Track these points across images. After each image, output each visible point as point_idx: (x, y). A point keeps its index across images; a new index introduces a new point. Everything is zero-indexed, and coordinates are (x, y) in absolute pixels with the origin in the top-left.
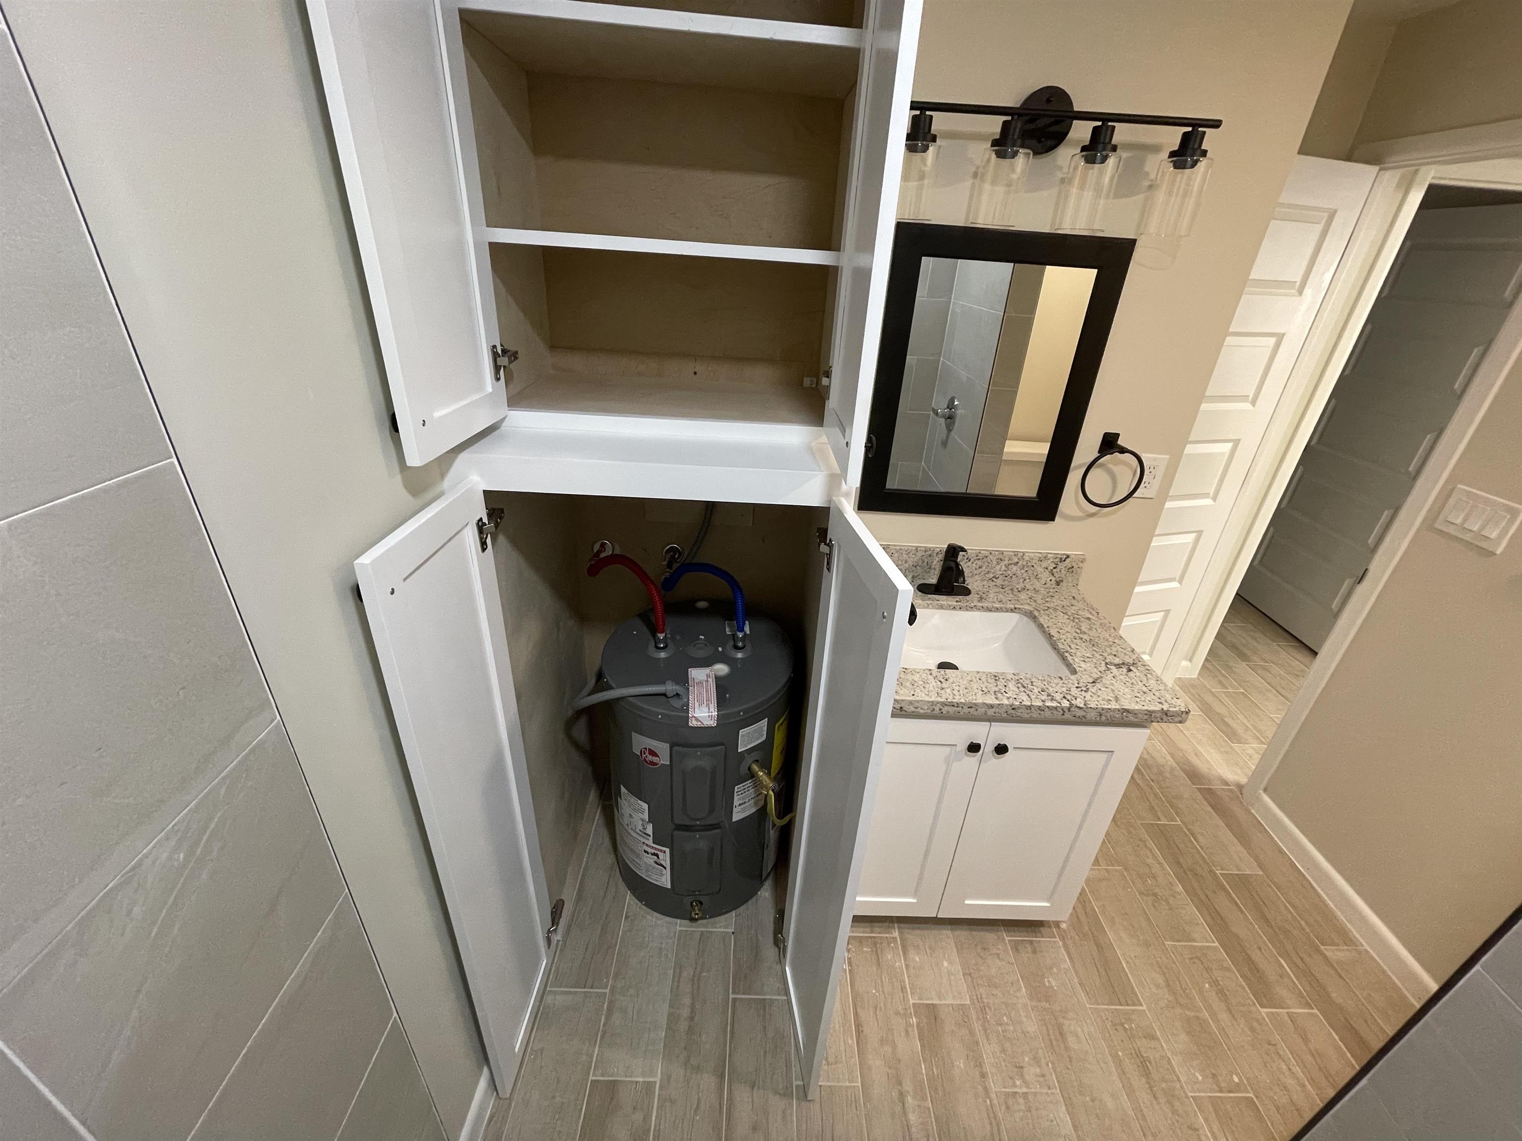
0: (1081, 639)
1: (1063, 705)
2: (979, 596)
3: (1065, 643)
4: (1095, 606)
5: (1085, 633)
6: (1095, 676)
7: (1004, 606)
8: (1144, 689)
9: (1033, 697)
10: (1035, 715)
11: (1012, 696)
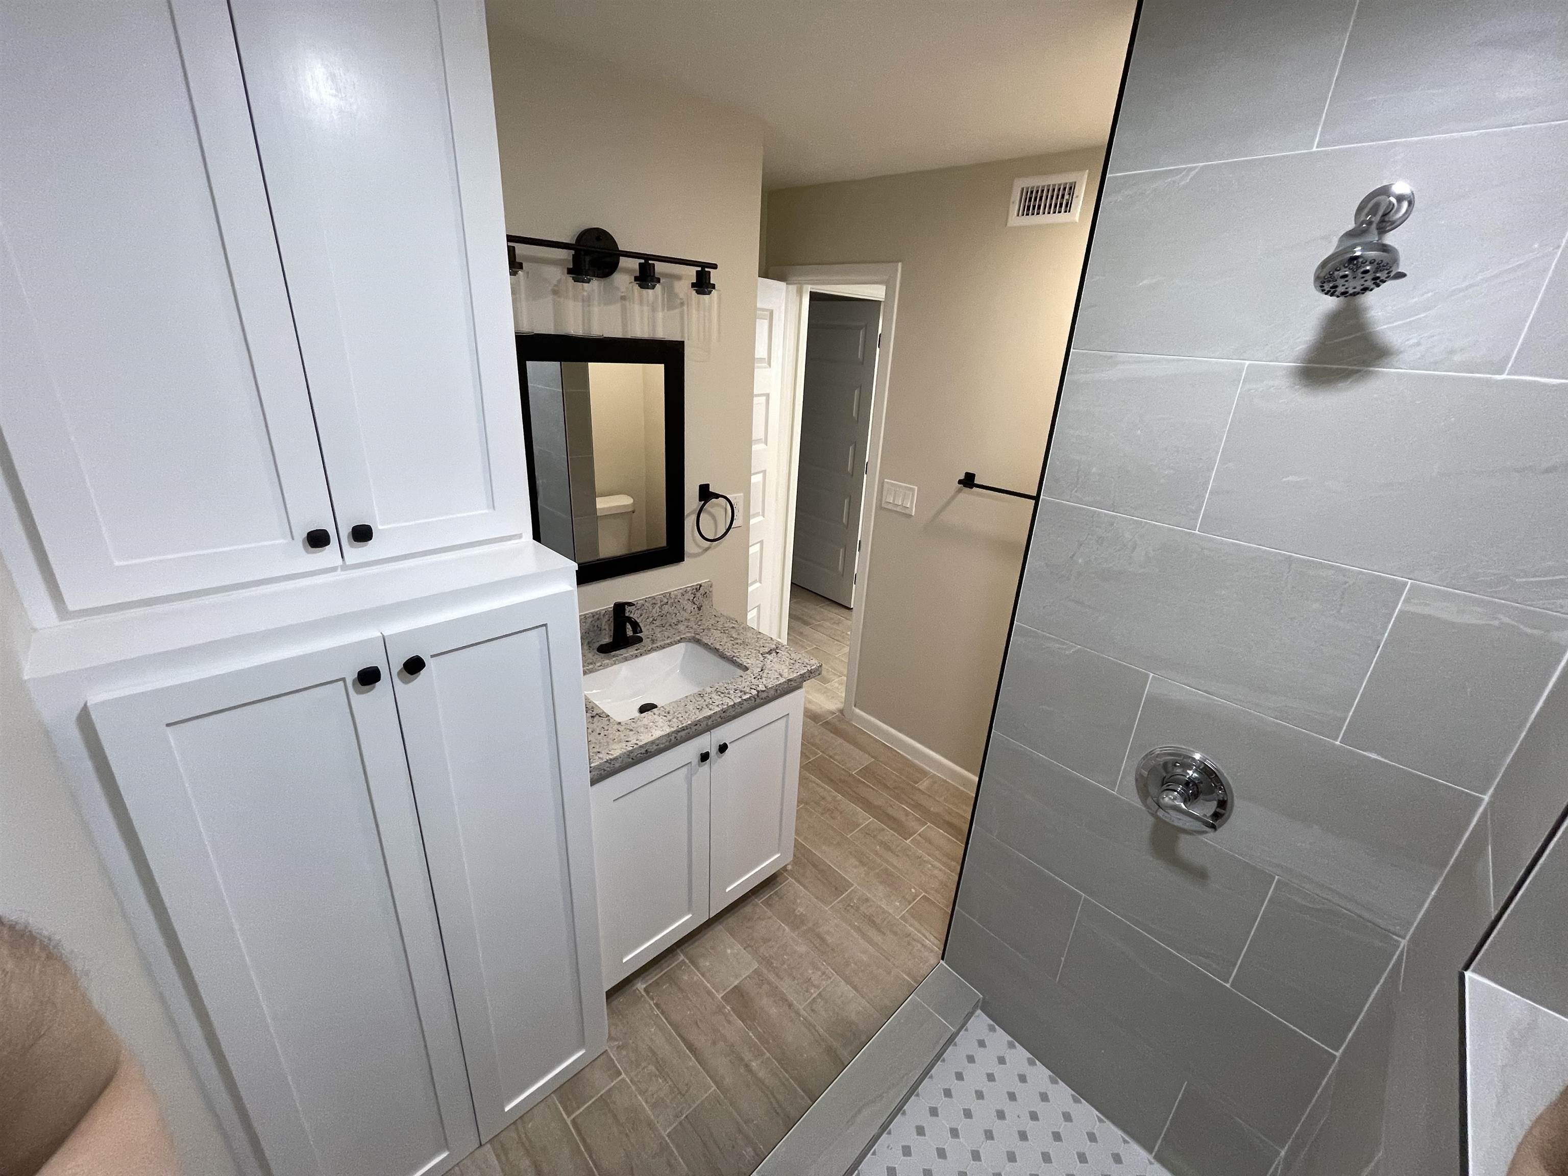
0: (737, 643)
1: (753, 694)
2: (650, 639)
3: (729, 651)
4: (732, 616)
5: (737, 639)
6: (760, 666)
7: (672, 640)
8: (792, 661)
9: (732, 697)
10: (739, 710)
11: (719, 704)
